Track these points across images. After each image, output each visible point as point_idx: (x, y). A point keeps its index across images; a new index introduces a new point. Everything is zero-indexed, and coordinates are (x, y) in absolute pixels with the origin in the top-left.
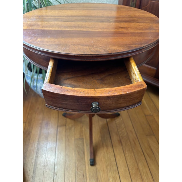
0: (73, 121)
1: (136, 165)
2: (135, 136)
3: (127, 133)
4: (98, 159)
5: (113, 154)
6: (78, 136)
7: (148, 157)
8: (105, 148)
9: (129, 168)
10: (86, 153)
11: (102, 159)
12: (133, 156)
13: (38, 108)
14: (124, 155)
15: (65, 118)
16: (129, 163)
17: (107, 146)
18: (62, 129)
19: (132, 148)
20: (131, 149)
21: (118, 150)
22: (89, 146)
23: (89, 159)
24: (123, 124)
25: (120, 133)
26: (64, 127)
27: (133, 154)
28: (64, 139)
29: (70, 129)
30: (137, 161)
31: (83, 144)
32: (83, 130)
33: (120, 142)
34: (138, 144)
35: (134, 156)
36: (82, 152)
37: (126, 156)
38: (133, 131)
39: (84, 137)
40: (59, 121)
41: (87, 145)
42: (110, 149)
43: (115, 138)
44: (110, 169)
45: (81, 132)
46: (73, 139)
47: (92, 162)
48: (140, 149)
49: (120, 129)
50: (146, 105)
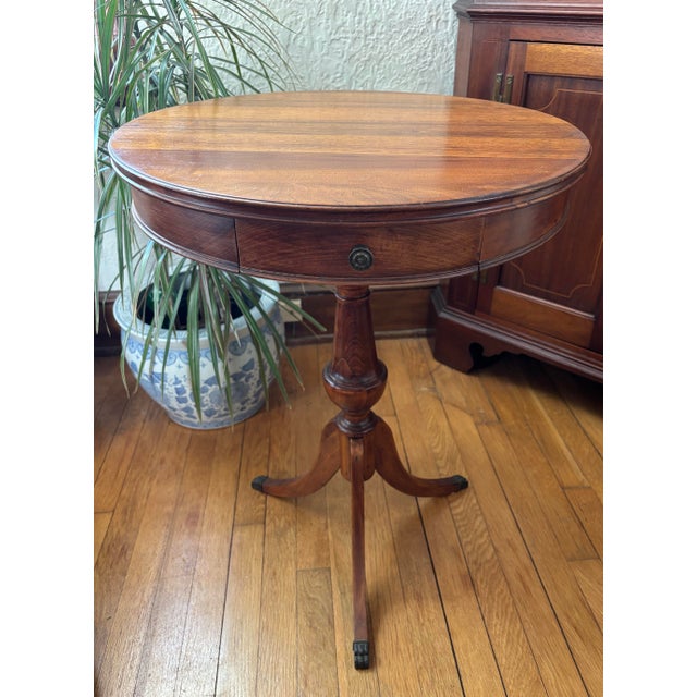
0: (290, 508)
1: (532, 667)
2: (527, 562)
3: (496, 551)
4: (384, 646)
5: (444, 626)
6: (309, 559)
7: (577, 638)
8: (413, 603)
9: (507, 680)
10: (338, 621)
11: (402, 646)
12: (518, 636)
13: (162, 462)
14: (483, 630)
15: (262, 497)
16: (503, 661)
17: (419, 597)
18: (249, 537)
19: (514, 604)
20: (511, 609)
21: (463, 613)
22: (350, 596)
23: (350, 645)
24: (480, 519)
25: (469, 548)
26: (260, 528)
27: (519, 625)
28: (256, 570)
29: (280, 534)
30: (537, 652)
31: (330, 588)
32: (331, 537)
33: (470, 582)
34: (536, 590)
35: (522, 635)
36: (325, 621)
37: (492, 632)
38: (518, 542)
39: (333, 567)
40: (239, 507)
41: (343, 594)
42: (432, 608)
43: (449, 568)
44: (433, 681)
45: (322, 545)
46: (291, 569)
47: (362, 655)
48: (546, 610)
49: (468, 535)
50: (566, 450)
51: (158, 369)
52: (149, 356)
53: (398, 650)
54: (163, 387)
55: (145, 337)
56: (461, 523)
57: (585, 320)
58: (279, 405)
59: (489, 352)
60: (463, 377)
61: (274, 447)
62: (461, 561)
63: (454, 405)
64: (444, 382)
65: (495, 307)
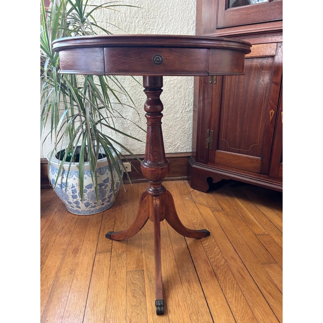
0: (124, 245)
1: (249, 311)
2: (242, 265)
3: (226, 261)
4: (172, 304)
5: (202, 294)
6: (133, 266)
7: (271, 298)
8: (186, 284)
9: (237, 318)
10: (147, 293)
11: (181, 304)
12: (241, 297)
13: (63, 228)
14: (222, 296)
15: (111, 241)
16: (234, 309)
17: (189, 282)
18: (104, 259)
19: (237, 283)
20: (236, 286)
21: (211, 289)
22: (153, 282)
23: (154, 304)
24: (217, 248)
25: (212, 260)
26: (109, 254)
27: (240, 293)
28: (106, 272)
29: (119, 256)
30: (251, 305)
31: (143, 278)
32: (144, 257)
33: (214, 274)
34: (248, 277)
35: (242, 297)
36: (141, 293)
37: (227, 296)
38: (236, 257)
39: (145, 269)
40: (99, 246)
41: (150, 281)
42: (196, 286)
43: (203, 268)
44: (198, 319)
45: (139, 261)
46: (124, 271)
47: (160, 306)
48: (254, 286)
49: (211, 255)
50: (255, 220)
51: (64, 181)
52: (60, 175)
53: (179, 306)
54: (66, 190)
55: (60, 165)
56: (207, 250)
57: (257, 160)
58: (120, 205)
59: (215, 181)
60: (205, 194)
61: (117, 221)
62: (209, 265)
63: (201, 204)
64: (196, 196)
65: (217, 160)
